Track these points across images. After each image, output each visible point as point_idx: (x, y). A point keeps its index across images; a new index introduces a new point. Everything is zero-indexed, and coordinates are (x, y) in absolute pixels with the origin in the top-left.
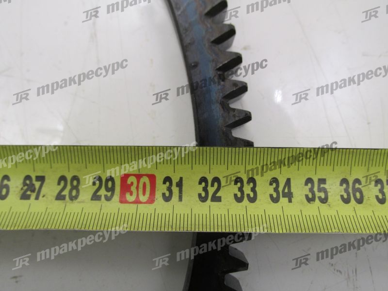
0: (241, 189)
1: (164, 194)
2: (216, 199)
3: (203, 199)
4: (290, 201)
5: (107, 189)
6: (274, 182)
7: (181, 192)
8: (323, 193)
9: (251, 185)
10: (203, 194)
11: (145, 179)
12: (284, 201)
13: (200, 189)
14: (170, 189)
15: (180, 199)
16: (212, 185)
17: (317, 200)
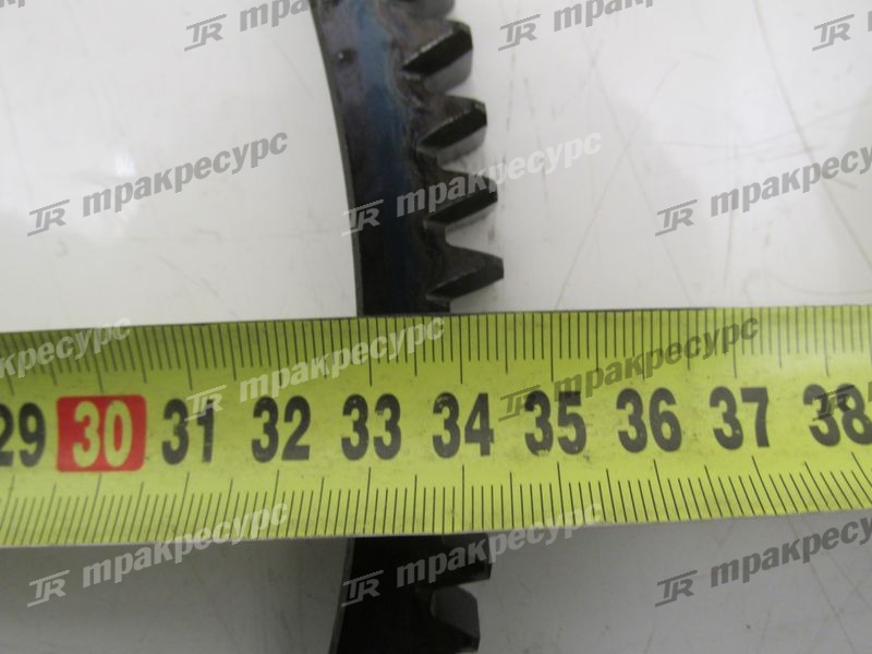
0: (360, 427)
1: (166, 446)
2: (296, 452)
3: (263, 454)
4: (485, 451)
5: (27, 437)
6: (445, 403)
7: (208, 437)
8: (573, 429)
9: (387, 413)
10: (265, 442)
11: (119, 409)
12: (468, 450)
13: (256, 428)
14: (181, 432)
15: (207, 455)
16: (289, 418)
17: (556, 446)
